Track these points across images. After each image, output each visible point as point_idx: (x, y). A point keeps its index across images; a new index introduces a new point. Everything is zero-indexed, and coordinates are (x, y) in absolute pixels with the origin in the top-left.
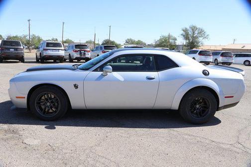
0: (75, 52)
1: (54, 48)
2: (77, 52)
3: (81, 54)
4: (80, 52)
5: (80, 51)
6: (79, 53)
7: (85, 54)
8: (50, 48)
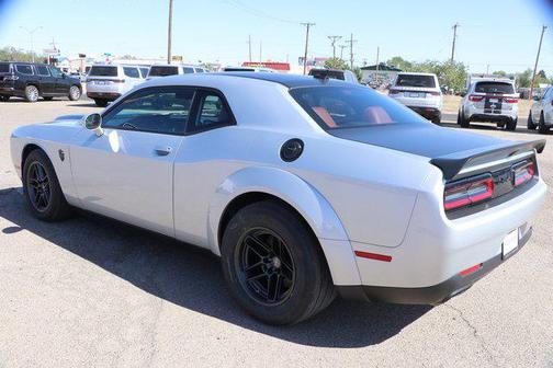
0: (474, 100)
1: (415, 89)
2: (480, 100)
3: (488, 105)
4: (487, 101)
5: (487, 98)
6: (483, 103)
7: (499, 107)
8: (404, 88)
